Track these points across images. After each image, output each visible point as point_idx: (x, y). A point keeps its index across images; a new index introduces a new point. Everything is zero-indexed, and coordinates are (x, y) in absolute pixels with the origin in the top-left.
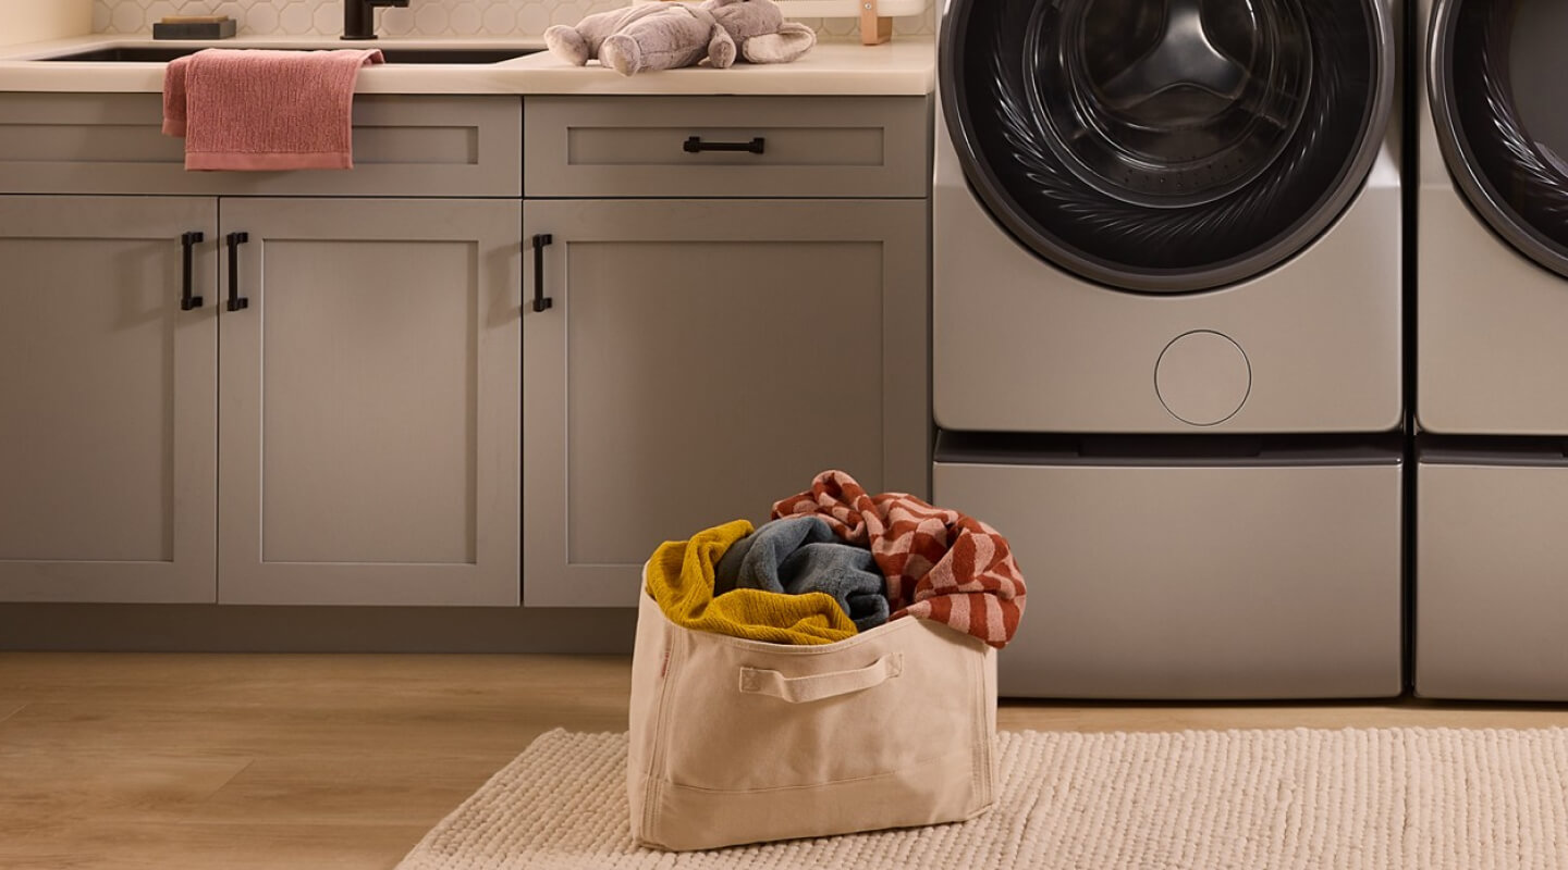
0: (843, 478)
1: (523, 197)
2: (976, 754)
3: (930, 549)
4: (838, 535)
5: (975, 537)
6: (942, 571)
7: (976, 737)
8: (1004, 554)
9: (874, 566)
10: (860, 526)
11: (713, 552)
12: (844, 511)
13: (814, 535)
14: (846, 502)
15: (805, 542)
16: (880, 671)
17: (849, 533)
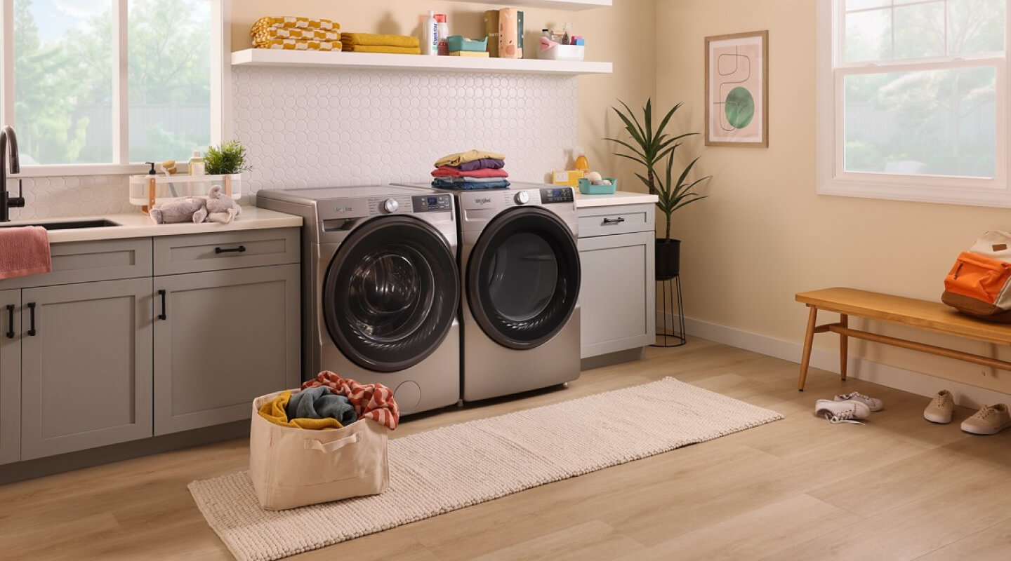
0: (331, 373)
1: (153, 276)
2: (384, 469)
3: (367, 395)
4: (333, 392)
5: (380, 389)
6: (371, 402)
7: (384, 462)
8: (391, 396)
9: (349, 402)
10: (342, 389)
11: (283, 405)
12: (334, 384)
13: (325, 393)
14: (334, 381)
15: (322, 395)
16: (354, 438)
17: (338, 392)
